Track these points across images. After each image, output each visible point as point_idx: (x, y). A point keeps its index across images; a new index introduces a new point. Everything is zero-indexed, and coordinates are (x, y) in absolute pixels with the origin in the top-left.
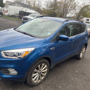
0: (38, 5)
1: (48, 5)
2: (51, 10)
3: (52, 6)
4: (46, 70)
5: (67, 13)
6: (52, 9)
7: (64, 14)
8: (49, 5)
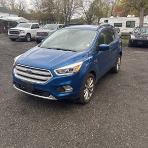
0: (20, 6)
1: (37, 3)
2: (44, 11)
3: (44, 5)
4: (93, 85)
5: (71, 14)
6: (46, 10)
7: (66, 17)
8: (40, 3)
